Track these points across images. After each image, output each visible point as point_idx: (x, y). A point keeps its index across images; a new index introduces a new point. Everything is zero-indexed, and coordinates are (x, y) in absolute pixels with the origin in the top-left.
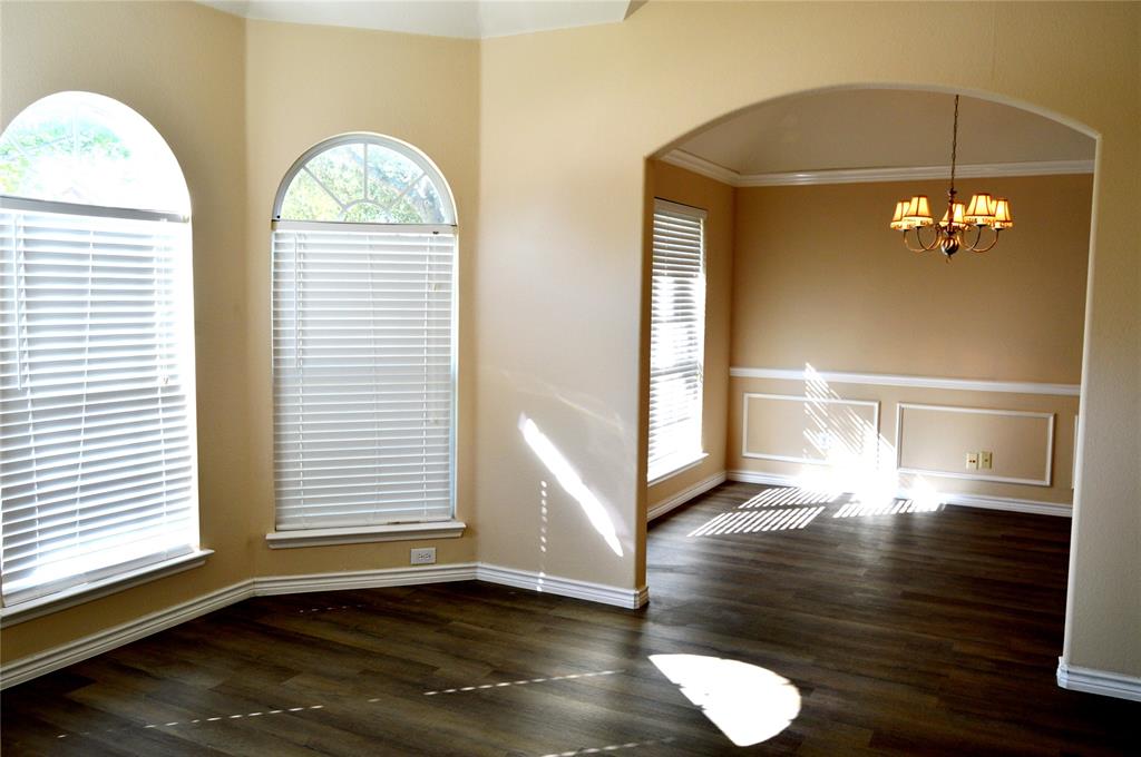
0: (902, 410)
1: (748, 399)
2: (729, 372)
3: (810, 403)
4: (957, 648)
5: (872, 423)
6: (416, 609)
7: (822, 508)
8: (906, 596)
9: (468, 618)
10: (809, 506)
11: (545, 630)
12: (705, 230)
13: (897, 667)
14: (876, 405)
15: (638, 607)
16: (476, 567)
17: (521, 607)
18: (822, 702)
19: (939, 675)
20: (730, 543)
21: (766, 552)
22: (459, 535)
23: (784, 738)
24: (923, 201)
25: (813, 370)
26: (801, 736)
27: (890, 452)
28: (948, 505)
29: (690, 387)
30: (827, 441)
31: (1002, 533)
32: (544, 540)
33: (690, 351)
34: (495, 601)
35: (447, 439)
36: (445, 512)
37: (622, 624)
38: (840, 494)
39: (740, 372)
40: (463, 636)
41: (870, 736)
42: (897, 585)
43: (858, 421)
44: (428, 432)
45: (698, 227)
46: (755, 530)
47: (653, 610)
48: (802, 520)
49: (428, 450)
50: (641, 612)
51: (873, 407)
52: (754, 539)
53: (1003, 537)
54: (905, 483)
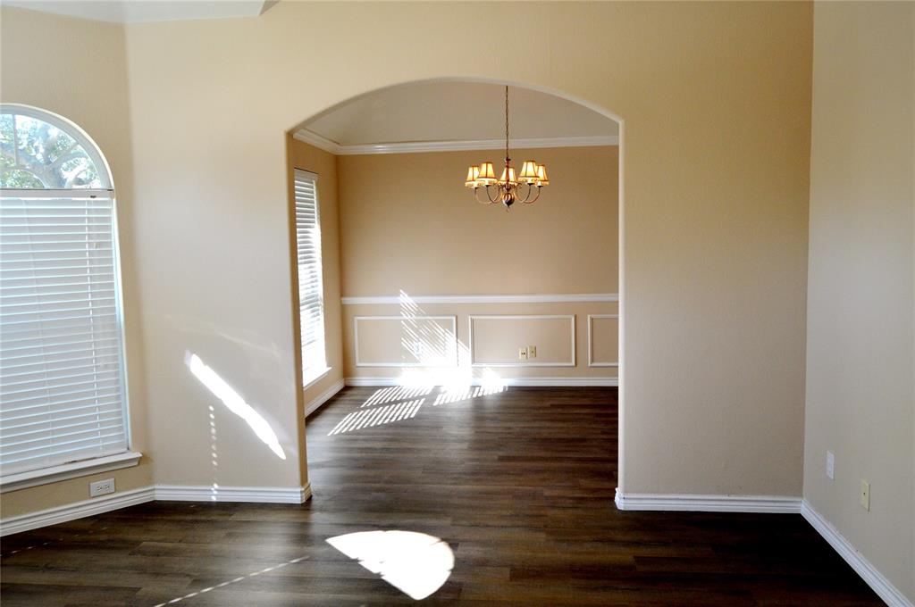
0: (473, 321)
1: (357, 321)
2: (341, 301)
3: (406, 321)
4: (547, 493)
5: (452, 332)
6: (103, 537)
7: (423, 400)
8: (501, 459)
9: (156, 537)
10: (414, 399)
11: (229, 535)
12: (317, 189)
13: (511, 516)
14: (454, 318)
15: (304, 501)
16: (154, 490)
17: (203, 518)
18: (467, 553)
19: (541, 516)
20: (361, 437)
21: (391, 440)
22: (136, 463)
23: (447, 588)
24: (490, 166)
25: (406, 295)
26: (460, 584)
27: (466, 353)
28: (509, 387)
29: (314, 316)
30: (421, 348)
31: (551, 402)
32: (214, 455)
33: (313, 287)
34: (178, 517)
35: (118, 380)
36: (119, 445)
37: (296, 518)
38: (432, 387)
39: (348, 301)
40: (157, 554)
41: (508, 572)
42: (493, 452)
43: (440, 330)
44: (98, 376)
45: (312, 188)
46: (379, 423)
47: (316, 502)
48: (410, 411)
49: (99, 392)
50: (307, 505)
51: (451, 320)
52: (380, 431)
53: (552, 406)
54: (477, 374)
